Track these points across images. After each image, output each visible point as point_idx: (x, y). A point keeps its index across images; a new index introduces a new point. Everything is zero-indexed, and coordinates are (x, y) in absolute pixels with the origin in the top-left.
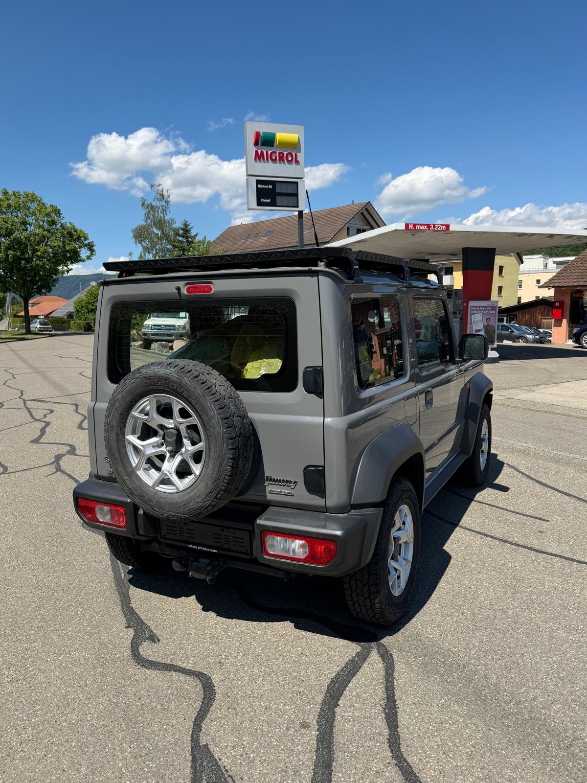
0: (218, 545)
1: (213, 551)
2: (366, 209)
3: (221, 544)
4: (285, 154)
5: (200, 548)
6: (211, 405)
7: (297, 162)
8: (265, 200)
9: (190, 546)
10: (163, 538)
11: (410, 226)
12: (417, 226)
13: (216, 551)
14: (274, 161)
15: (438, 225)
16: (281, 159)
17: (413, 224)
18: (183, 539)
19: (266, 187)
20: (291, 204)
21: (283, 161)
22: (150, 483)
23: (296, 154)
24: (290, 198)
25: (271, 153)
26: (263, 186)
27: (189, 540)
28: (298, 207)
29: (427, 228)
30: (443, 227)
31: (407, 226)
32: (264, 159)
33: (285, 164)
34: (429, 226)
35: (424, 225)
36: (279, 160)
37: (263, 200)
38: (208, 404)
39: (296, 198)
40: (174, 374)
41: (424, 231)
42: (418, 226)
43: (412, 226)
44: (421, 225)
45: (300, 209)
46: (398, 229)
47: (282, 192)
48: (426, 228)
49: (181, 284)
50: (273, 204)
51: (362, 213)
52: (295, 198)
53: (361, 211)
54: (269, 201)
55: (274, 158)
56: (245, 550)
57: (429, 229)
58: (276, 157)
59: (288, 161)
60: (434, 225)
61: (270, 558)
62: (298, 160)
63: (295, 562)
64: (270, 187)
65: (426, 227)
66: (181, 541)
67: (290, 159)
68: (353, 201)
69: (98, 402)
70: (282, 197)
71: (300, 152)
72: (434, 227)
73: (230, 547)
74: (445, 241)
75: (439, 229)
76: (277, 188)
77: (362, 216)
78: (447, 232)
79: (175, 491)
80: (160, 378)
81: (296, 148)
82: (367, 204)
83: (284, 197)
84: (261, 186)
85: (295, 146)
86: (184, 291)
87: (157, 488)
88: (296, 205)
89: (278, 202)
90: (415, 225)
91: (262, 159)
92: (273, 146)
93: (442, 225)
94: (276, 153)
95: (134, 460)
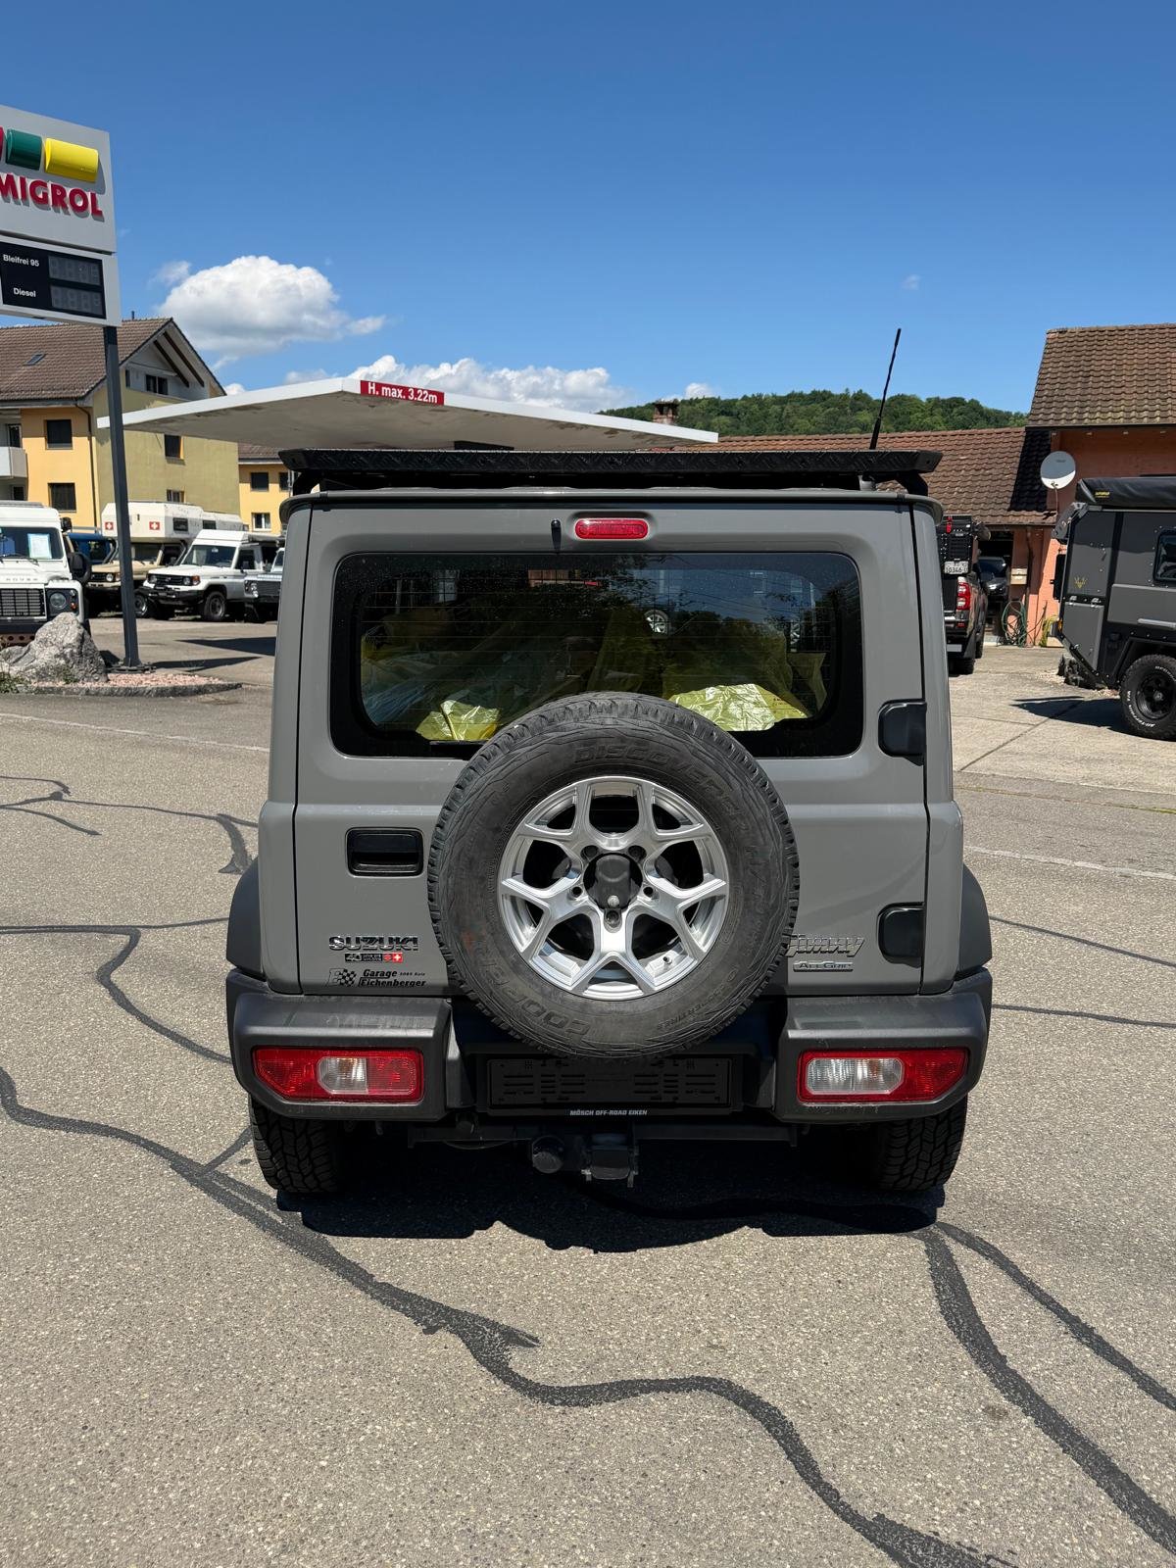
0: (646, 1098)
1: (636, 1112)
2: (166, 335)
3: (653, 1095)
4: (68, 191)
5: (599, 1113)
6: (756, 794)
7: (97, 213)
8: (23, 293)
9: (572, 1113)
10: (493, 1107)
11: (370, 388)
12: (383, 388)
13: (645, 1112)
14: (41, 202)
15: (423, 390)
16: (59, 200)
17: (376, 384)
18: (551, 1099)
19: (25, 262)
20: (86, 306)
21: (64, 206)
22: (568, 984)
23: (93, 197)
24: (84, 293)
25: (33, 185)
26: (18, 260)
27: (567, 1099)
28: (103, 317)
29: (402, 394)
30: (433, 396)
31: (364, 385)
32: (15, 195)
33: (68, 214)
34: (405, 391)
35: (397, 387)
36: (54, 203)
37: (17, 291)
38: (752, 793)
39: (99, 295)
40: (661, 730)
41: (397, 400)
42: (387, 389)
43: (374, 388)
44: (391, 386)
45: (108, 322)
46: (345, 390)
47: (62, 278)
48: (400, 395)
49: (562, 515)
50: (43, 302)
51: (156, 343)
52: (96, 295)
53: (155, 338)
54: (33, 294)
55: (41, 196)
56: (716, 1098)
57: (407, 399)
58: (45, 195)
59: (76, 208)
60: (416, 390)
61: (813, 1105)
62: (99, 209)
63: (871, 1105)
64: (35, 263)
65: (400, 392)
66: (546, 1106)
67: (80, 204)
68: (133, 313)
69: (306, 802)
70: (64, 289)
71: (102, 192)
72: (416, 395)
73: (677, 1098)
74: (429, 424)
75: (424, 400)
76: (51, 267)
77: (155, 348)
78: (440, 407)
79: (639, 993)
80: (623, 739)
81: (94, 183)
82: (167, 323)
83: (70, 291)
84: (12, 260)
85: (92, 177)
86: (570, 532)
87: (588, 993)
88: (101, 313)
89: (57, 301)
90: (379, 386)
91: (10, 195)
92: (37, 168)
93: (430, 392)
94: (45, 185)
95: (524, 936)
